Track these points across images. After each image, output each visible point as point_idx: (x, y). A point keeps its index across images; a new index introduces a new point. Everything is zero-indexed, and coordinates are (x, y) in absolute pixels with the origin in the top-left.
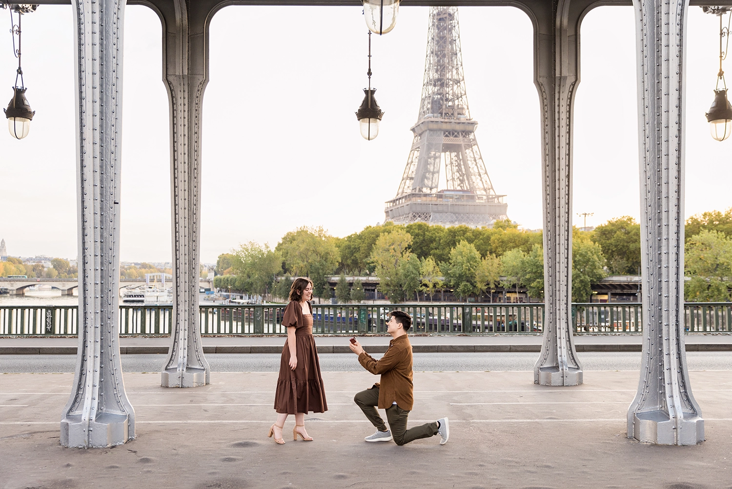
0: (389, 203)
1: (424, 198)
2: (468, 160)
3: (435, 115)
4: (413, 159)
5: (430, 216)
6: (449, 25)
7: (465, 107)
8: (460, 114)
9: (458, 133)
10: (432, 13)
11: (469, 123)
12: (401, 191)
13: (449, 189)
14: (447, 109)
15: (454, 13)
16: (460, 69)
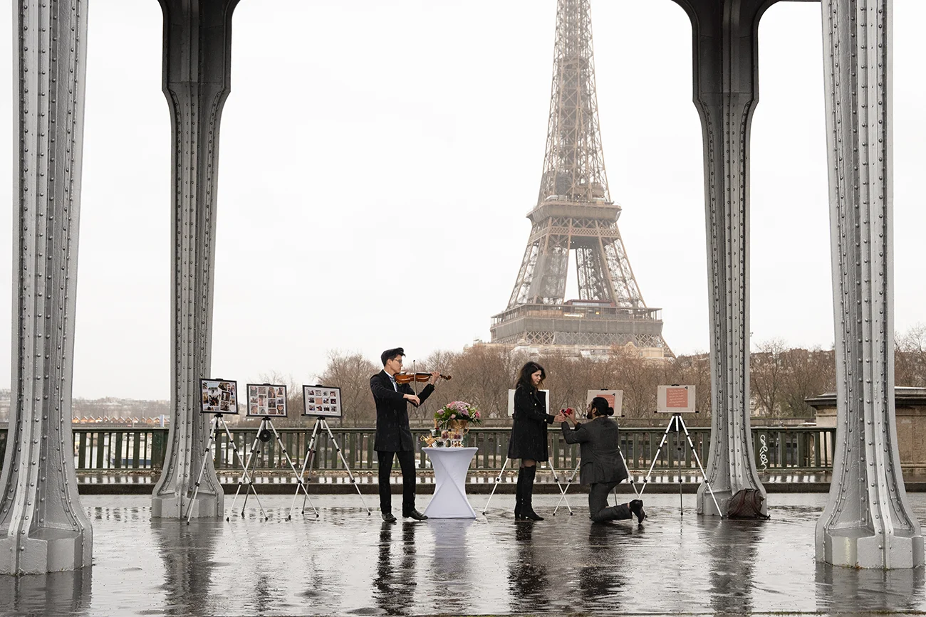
0: (496, 319)
1: (544, 312)
2: (607, 260)
3: (561, 196)
4: (531, 256)
5: (552, 337)
6: (581, 75)
7: (604, 186)
8: (597, 196)
9: (594, 222)
10: (558, 58)
11: (608, 208)
12: (513, 301)
13: (582, 299)
14: (578, 190)
15: (589, 58)
16: (597, 134)
